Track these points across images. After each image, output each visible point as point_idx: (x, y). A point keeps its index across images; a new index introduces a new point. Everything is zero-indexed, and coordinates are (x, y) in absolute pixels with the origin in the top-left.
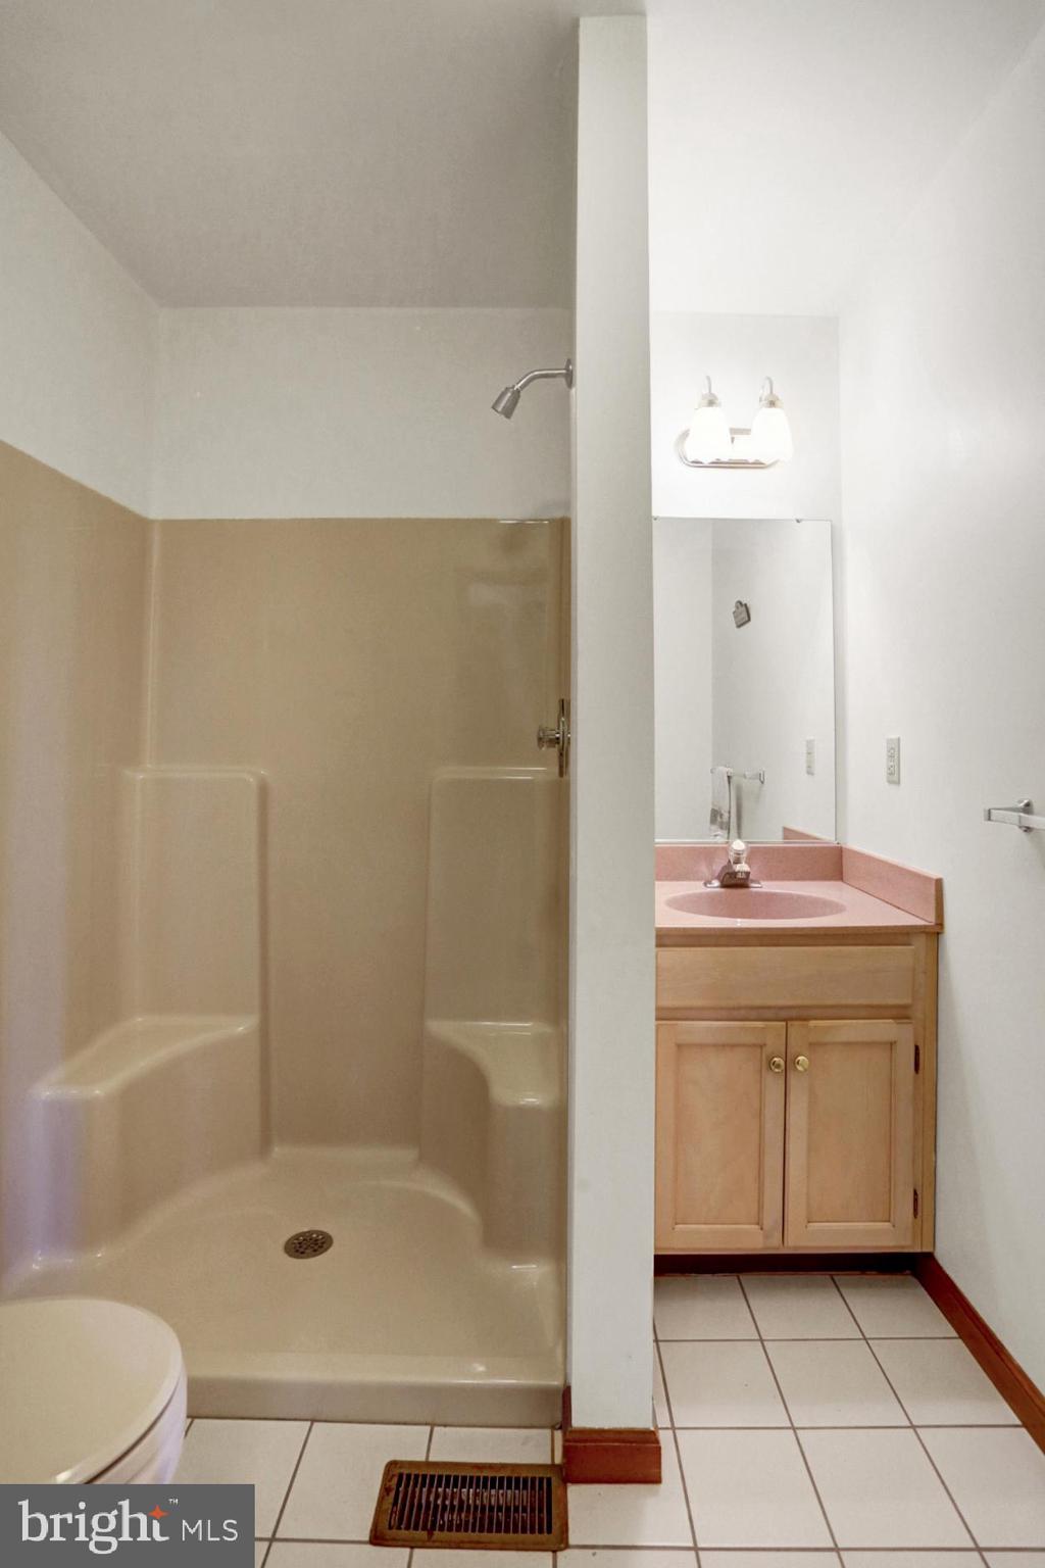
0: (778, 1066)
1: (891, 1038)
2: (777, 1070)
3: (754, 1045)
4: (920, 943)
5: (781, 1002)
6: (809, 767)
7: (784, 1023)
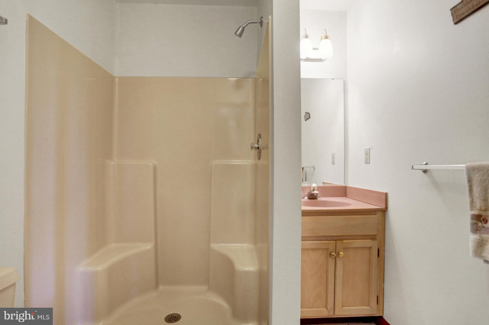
0: (333, 256)
1: (370, 246)
2: (333, 257)
3: (325, 249)
4: (379, 214)
5: (334, 234)
6: (333, 162)
7: (335, 241)
